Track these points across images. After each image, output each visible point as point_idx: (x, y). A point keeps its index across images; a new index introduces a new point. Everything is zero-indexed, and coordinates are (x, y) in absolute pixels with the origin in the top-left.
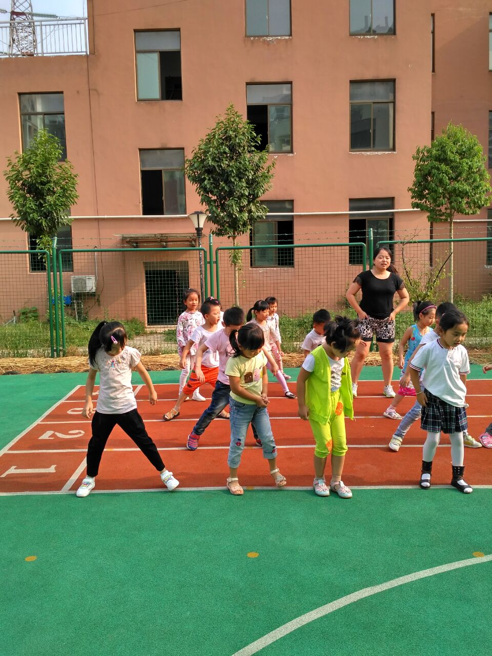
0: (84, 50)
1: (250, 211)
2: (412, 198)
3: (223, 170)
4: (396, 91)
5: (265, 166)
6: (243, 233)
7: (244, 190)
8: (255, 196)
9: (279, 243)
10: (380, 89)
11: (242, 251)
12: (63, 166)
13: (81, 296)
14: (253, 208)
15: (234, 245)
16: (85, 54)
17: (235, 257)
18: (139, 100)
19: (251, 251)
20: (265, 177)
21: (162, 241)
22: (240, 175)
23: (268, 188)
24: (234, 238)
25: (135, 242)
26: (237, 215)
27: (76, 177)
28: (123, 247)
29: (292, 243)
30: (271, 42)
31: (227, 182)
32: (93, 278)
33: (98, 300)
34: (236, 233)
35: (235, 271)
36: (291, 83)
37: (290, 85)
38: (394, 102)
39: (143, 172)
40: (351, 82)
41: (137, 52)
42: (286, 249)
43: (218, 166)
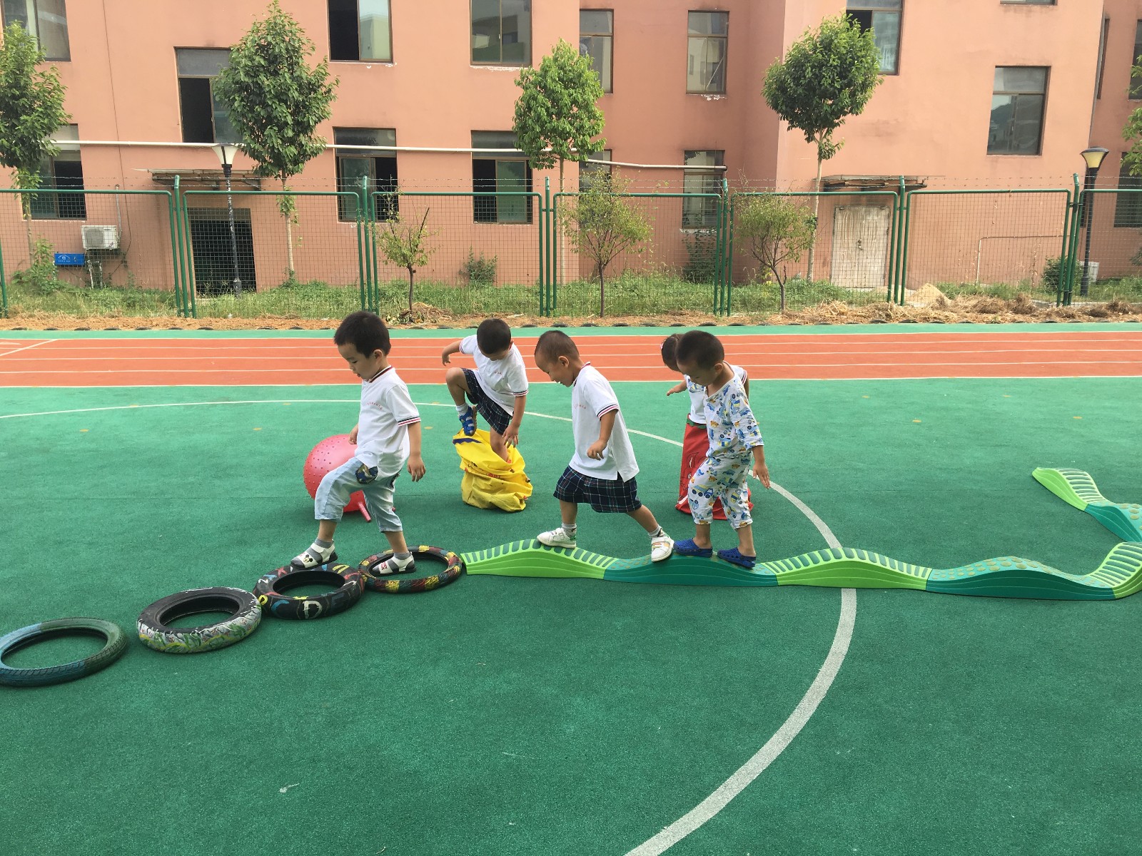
1: (301, 145)
13: (99, 254)
14: (304, 141)
15: (284, 190)
17: (285, 205)
19: (341, 198)
24: (283, 179)
26: (281, 150)
28: (157, 189)
29: (396, 189)
32: (112, 228)
33: (124, 260)
34: (285, 173)
35: (287, 223)
39: (181, 80)
42: (389, 198)
43: (253, 82)
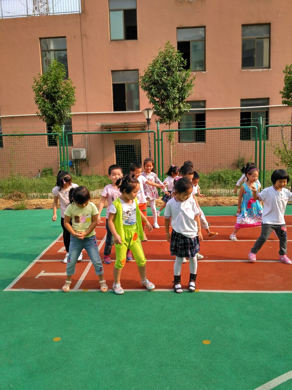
0: (78, 10)
1: (180, 108)
2: (282, 97)
3: (163, 82)
4: (271, 31)
5: (189, 79)
6: (175, 121)
7: (176, 94)
8: (183, 98)
9: (196, 127)
10: (261, 29)
11: (174, 132)
12: (67, 82)
13: (78, 161)
14: (182, 106)
15: (170, 129)
16: (79, 13)
17: (170, 136)
18: (111, 40)
19: (179, 132)
20: (189, 86)
21: (125, 127)
22: (173, 86)
23: (191, 93)
24: (170, 124)
25: (109, 128)
26: (172, 110)
27: (74, 88)
28: (102, 131)
29: (204, 127)
30: (192, 2)
31: (166, 90)
32: (85, 150)
33: (88, 163)
34: (171, 122)
35: (170, 145)
36: (205, 27)
37: (204, 28)
38: (270, 38)
39: (114, 85)
40: (243, 25)
41: (110, 10)
42: (201, 131)
43: (160, 80)
